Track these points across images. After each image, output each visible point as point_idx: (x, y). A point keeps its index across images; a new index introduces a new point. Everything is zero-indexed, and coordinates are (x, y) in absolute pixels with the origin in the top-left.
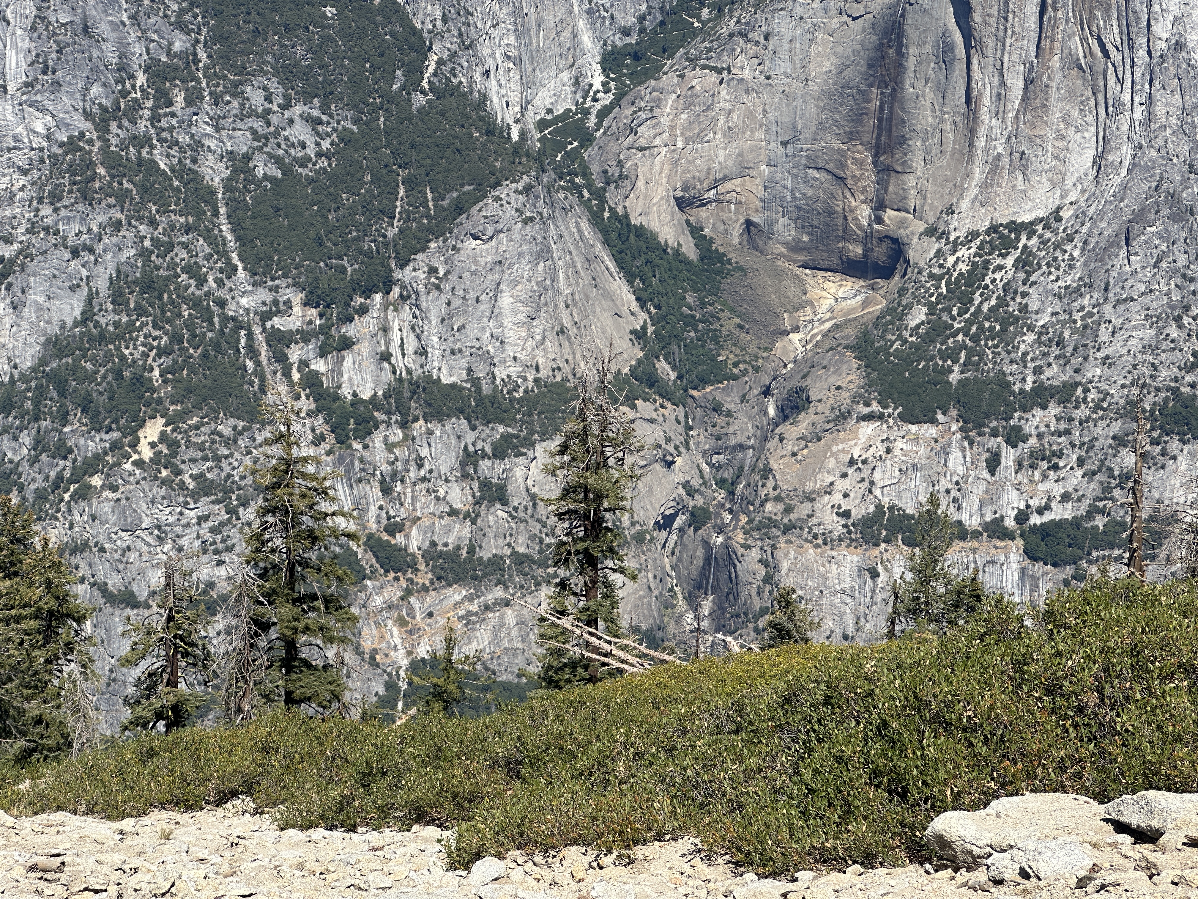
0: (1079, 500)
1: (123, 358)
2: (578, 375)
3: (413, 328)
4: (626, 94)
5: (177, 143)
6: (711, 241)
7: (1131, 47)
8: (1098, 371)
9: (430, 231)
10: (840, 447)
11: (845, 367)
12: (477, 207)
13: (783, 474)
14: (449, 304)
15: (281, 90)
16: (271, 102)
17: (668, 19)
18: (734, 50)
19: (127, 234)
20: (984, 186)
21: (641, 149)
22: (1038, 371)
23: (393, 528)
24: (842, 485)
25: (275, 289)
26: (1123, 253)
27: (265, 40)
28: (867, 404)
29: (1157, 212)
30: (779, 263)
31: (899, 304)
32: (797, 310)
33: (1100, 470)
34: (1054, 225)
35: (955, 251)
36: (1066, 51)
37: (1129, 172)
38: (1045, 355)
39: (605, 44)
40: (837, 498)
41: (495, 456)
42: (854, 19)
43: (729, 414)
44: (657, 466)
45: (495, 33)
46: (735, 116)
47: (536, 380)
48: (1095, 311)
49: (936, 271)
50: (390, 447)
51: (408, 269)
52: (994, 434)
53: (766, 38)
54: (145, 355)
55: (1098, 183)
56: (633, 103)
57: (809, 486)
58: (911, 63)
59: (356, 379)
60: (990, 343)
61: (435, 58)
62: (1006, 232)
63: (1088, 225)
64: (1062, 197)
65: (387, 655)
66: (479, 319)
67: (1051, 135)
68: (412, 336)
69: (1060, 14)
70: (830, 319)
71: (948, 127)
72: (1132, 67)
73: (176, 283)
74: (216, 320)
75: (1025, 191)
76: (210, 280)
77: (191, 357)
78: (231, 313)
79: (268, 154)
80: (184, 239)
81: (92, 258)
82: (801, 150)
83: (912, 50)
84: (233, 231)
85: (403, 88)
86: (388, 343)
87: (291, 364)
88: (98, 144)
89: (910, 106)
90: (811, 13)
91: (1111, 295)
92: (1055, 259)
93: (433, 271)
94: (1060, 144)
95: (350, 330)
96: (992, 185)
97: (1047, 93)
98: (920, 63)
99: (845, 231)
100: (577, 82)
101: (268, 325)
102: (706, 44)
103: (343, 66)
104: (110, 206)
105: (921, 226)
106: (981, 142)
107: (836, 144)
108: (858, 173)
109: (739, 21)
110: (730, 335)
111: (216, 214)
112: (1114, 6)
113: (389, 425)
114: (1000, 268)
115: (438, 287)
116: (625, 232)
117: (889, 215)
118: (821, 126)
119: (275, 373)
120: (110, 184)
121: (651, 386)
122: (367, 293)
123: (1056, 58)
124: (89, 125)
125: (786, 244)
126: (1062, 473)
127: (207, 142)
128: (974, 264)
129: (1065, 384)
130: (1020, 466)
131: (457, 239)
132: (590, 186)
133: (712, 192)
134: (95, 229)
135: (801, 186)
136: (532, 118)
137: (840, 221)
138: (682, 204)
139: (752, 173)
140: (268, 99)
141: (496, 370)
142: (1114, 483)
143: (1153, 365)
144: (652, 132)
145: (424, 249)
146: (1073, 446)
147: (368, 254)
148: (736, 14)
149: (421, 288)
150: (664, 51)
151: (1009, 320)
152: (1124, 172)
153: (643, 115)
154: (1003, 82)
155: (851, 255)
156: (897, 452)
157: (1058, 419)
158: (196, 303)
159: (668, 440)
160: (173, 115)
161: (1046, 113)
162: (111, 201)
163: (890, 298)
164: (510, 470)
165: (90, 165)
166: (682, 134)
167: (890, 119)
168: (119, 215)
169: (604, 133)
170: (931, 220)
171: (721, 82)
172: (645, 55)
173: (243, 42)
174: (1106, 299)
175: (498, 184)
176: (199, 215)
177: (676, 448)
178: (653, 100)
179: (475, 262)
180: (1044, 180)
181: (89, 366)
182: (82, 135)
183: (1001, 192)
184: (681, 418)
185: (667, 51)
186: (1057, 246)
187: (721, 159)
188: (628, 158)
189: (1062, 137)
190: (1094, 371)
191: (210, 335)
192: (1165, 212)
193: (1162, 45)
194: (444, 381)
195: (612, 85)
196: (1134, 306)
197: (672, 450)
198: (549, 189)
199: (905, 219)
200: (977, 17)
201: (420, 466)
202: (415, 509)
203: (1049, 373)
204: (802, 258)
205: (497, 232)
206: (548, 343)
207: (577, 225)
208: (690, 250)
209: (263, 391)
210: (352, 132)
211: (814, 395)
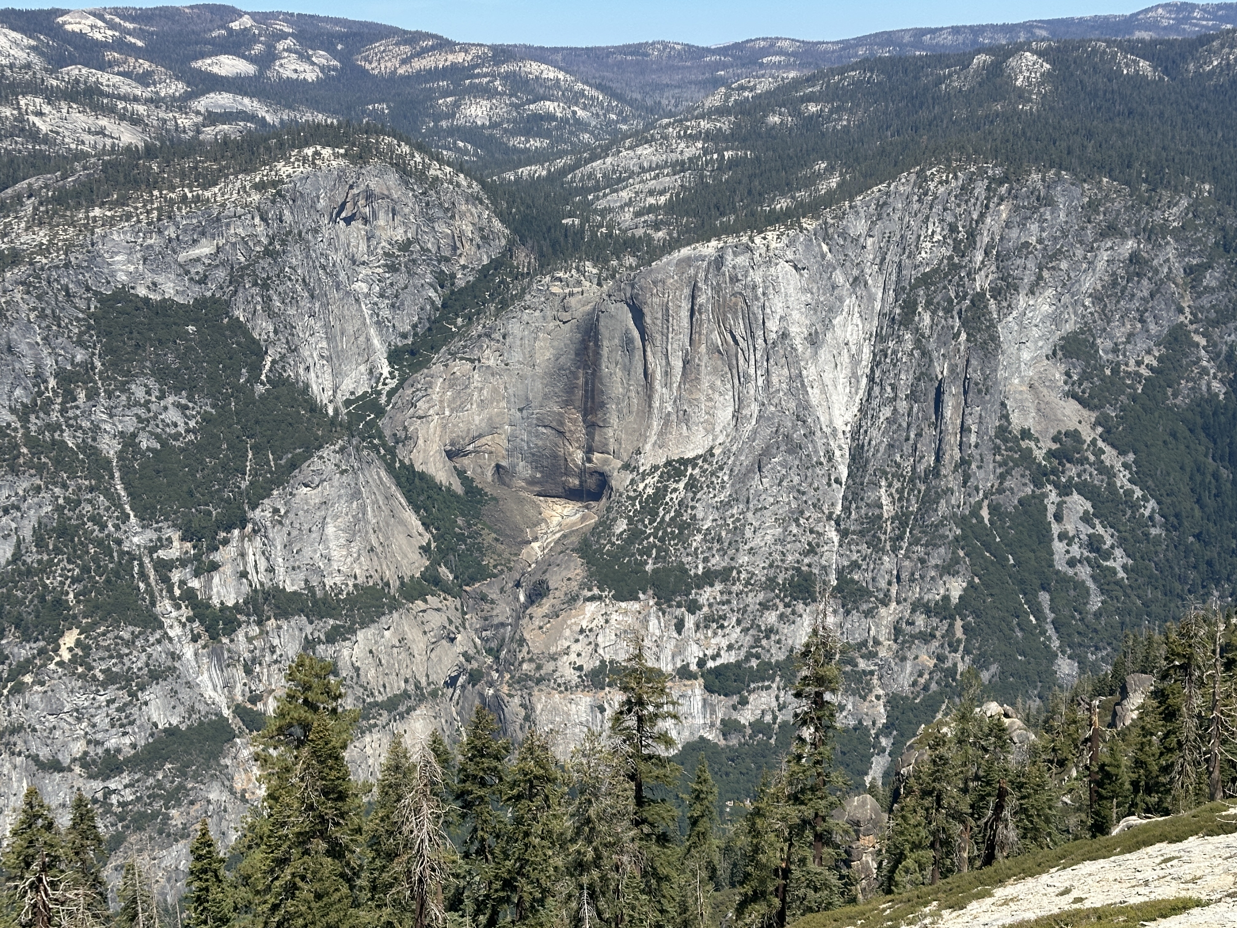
0: (739, 648)
1: (45, 586)
2: (385, 580)
3: (263, 553)
4: (406, 379)
5: (81, 427)
6: (472, 480)
7: (753, 337)
8: (746, 558)
9: (272, 482)
10: (573, 621)
11: (572, 564)
12: (307, 464)
13: (534, 642)
14: (289, 534)
15: (157, 386)
16: (150, 395)
17: (434, 326)
18: (482, 346)
19: (45, 495)
20: (661, 434)
21: (420, 418)
22: (706, 560)
23: (254, 699)
24: (576, 648)
25: (159, 530)
26: (757, 476)
27: (144, 351)
28: (590, 590)
29: (778, 448)
30: (521, 493)
31: (608, 518)
32: (535, 526)
33: (752, 627)
34: (710, 459)
35: (643, 480)
36: (709, 342)
37: (757, 421)
38: (710, 549)
39: (390, 345)
40: (573, 657)
41: (328, 642)
42: (564, 323)
43: (493, 602)
44: (444, 642)
45: (312, 340)
46: (485, 392)
47: (355, 586)
48: (741, 517)
49: (632, 494)
50: (250, 640)
51: (258, 511)
52: (679, 606)
53: (504, 338)
54: (62, 583)
55: (737, 429)
56: (412, 386)
57: (553, 650)
58: (605, 352)
59: (223, 591)
60: (672, 543)
61: (270, 359)
62: (677, 465)
63: (732, 458)
64: (713, 440)
65: (253, 793)
66: (312, 545)
67: (703, 398)
68: (263, 559)
69: (703, 317)
70: (559, 531)
71: (633, 394)
72: (754, 351)
73: (84, 529)
74: (115, 554)
75: (688, 437)
76: (110, 525)
77: (97, 582)
78: (126, 549)
79: (149, 432)
80: (89, 496)
81: (19, 514)
82: (533, 414)
83: (605, 343)
84: (126, 489)
85: (247, 381)
86: (245, 564)
87: (173, 584)
88: (21, 431)
89: (606, 381)
90: (534, 320)
91: (751, 506)
92: (712, 483)
93: (276, 511)
94: (710, 404)
95: (216, 557)
96: (666, 434)
97: (698, 370)
98: (611, 352)
99: (566, 469)
100: (371, 372)
101: (155, 556)
102: (462, 343)
103: (203, 367)
104: (31, 476)
105: (619, 464)
106: (656, 404)
107: (556, 409)
108: (573, 428)
109: (484, 327)
110: (490, 546)
111: (112, 477)
112: (740, 310)
113: (249, 623)
114: (675, 490)
115: (280, 523)
116: (411, 477)
117: (596, 456)
118: (546, 397)
119: (161, 591)
120: (31, 460)
121: (436, 585)
122: (228, 529)
123: (703, 346)
124: (14, 418)
125: (525, 480)
126: (727, 631)
127: (103, 426)
128: (658, 488)
129: (725, 568)
130: (698, 627)
131: (293, 487)
132: (384, 445)
133: (471, 446)
134: (21, 493)
135: (534, 439)
136: (340, 398)
137: (562, 462)
138: (450, 455)
139: (499, 431)
140: (148, 393)
141: (326, 580)
142: (762, 635)
143: (782, 552)
144: (427, 405)
145: (269, 495)
146: (733, 611)
147: (228, 501)
148: (482, 321)
149: (268, 524)
150: (432, 348)
151: (683, 526)
152: (754, 422)
153: (420, 394)
154: (668, 363)
155: (571, 485)
156: (613, 622)
157: (722, 593)
158: (99, 543)
159: (451, 622)
160: (77, 407)
161: (698, 383)
162: (33, 471)
163: (601, 514)
164: (340, 651)
165: (16, 446)
166: (448, 406)
167: (593, 390)
168: (38, 482)
169: (393, 407)
170: (626, 459)
171: (474, 369)
172: (418, 351)
173: (128, 353)
174: (748, 509)
175: (321, 447)
176: (100, 478)
177: (457, 628)
178: (427, 383)
179: (307, 503)
180: (701, 429)
181: (19, 593)
182: (9, 425)
183: (672, 438)
184: (459, 606)
185: (435, 348)
186: (713, 474)
187: (477, 422)
188: (411, 424)
189: (710, 399)
190: (743, 559)
191: (111, 565)
192: (783, 448)
193: (774, 336)
194: (288, 590)
195: (396, 373)
196: (767, 513)
197: (454, 630)
198: (357, 449)
199: (608, 459)
200: (648, 320)
201: (273, 652)
202: (270, 684)
203: (713, 561)
204: (537, 489)
205: (322, 481)
206: (362, 559)
207: (378, 474)
208: (458, 487)
209: (153, 604)
210: (212, 414)
211: (552, 585)
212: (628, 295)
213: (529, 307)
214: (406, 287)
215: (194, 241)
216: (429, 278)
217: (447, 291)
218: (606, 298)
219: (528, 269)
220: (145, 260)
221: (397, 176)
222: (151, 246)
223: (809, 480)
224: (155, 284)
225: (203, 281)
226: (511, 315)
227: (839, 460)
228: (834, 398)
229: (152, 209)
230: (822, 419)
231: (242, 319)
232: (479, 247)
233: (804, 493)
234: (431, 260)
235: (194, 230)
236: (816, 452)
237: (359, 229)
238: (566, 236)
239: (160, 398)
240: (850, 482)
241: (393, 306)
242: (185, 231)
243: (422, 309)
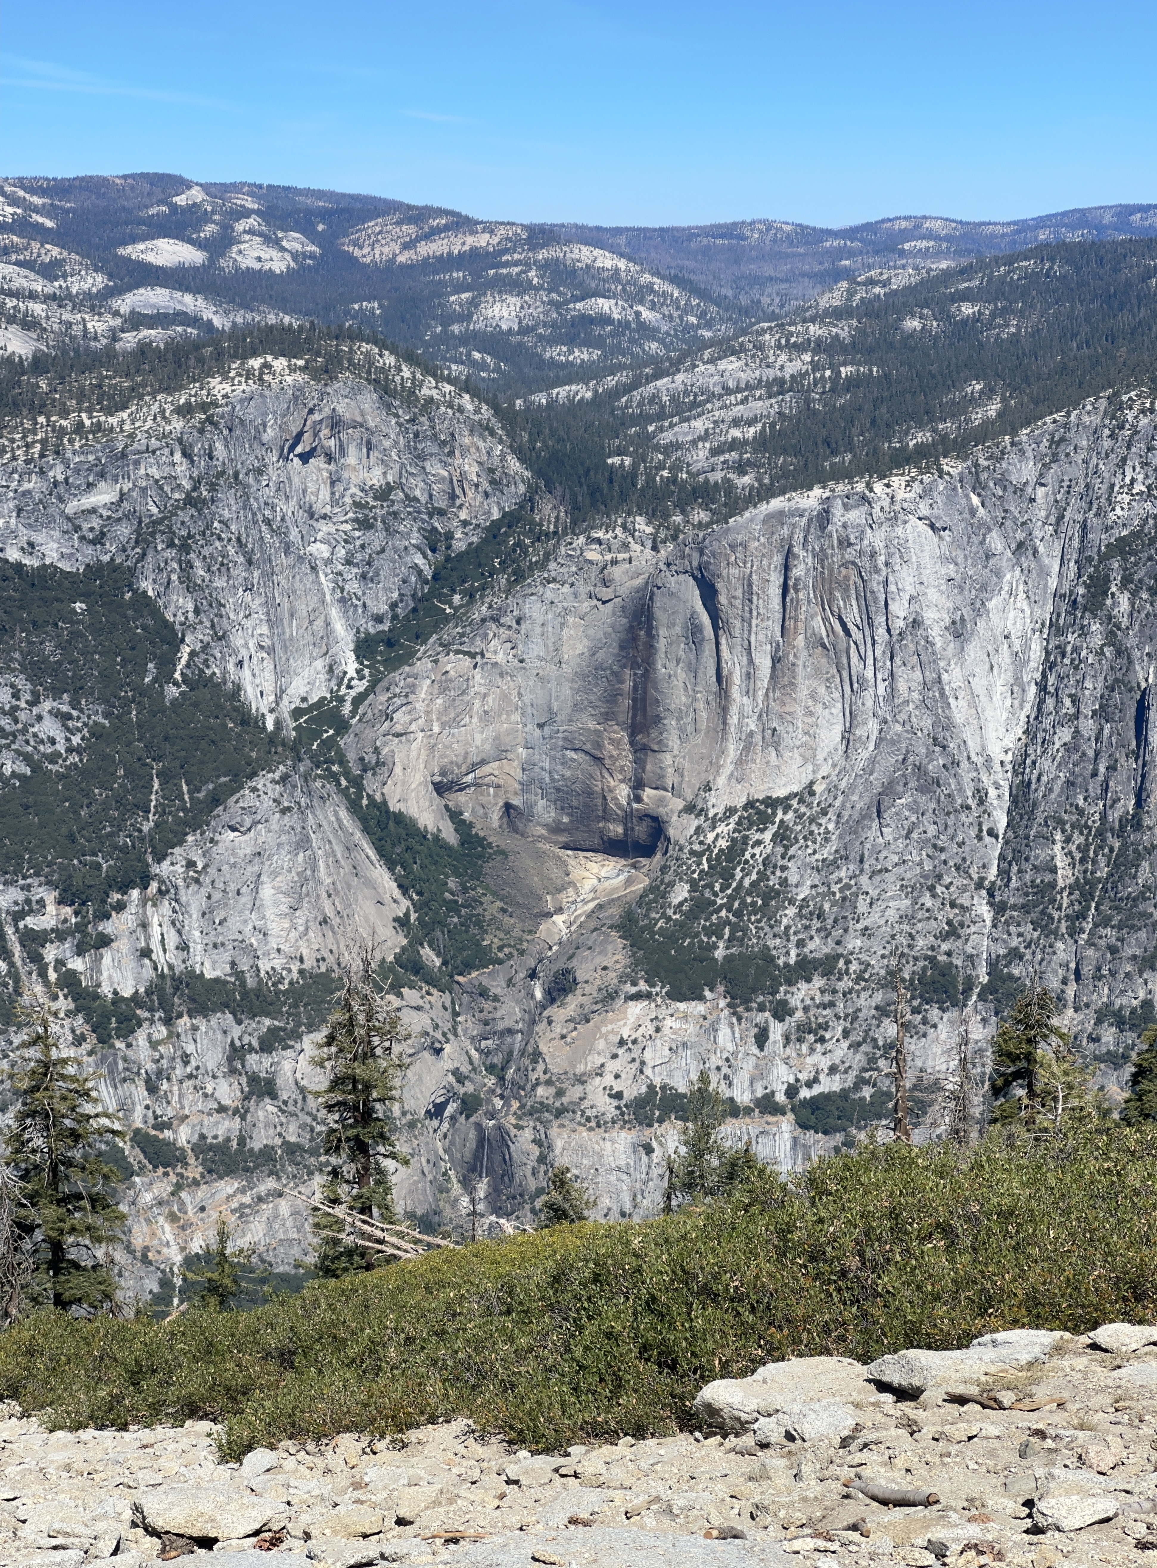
0: (846, 1072)
2: (343, 965)
3: (173, 923)
4: (380, 680)
6: (471, 825)
7: (871, 624)
8: (859, 943)
9: (186, 824)
10: (610, 1027)
11: (610, 947)
12: (234, 798)
13: (553, 1057)
14: (209, 897)
15: (29, 686)
16: (18, 699)
17: (421, 606)
18: (486, 635)
20: (740, 762)
21: (398, 735)
22: (800, 944)
23: (161, 1126)
24: (612, 1066)
25: (27, 888)
26: (875, 824)
27: (13, 637)
28: (634, 984)
29: (905, 784)
30: (540, 845)
31: (662, 882)
32: (559, 891)
33: (864, 1041)
34: (808, 799)
35: (714, 828)
36: (809, 632)
37: (877, 746)
38: (807, 928)
39: (358, 632)
40: (608, 1080)
41: (262, 1050)
42: (604, 603)
43: (496, 999)
44: (426, 1054)
45: (247, 623)
46: (490, 700)
47: (301, 972)
48: (853, 882)
49: (697, 847)
50: (154, 1045)
51: (166, 864)
52: (761, 1009)
53: (518, 622)
55: (847, 757)
56: (388, 689)
57: (580, 1069)
58: (661, 644)
59: (117, 977)
60: (753, 918)
61: (188, 650)
62: (762, 807)
63: (840, 798)
64: (814, 772)
65: (159, 1252)
66: (241, 912)
67: (800, 712)
68: (173, 932)
69: (801, 595)
70: (593, 899)
71: (701, 705)
72: (873, 645)
75: (779, 767)
79: (17, 751)
82: (558, 731)
83: (662, 632)
85: (155, 680)
86: (148, 938)
87: (47, 964)
89: (663, 685)
90: (561, 598)
91: (866, 866)
92: (811, 833)
93: (191, 864)
94: (810, 720)
95: (107, 927)
96: (747, 762)
97: (794, 671)
98: (670, 644)
99: (604, 811)
100: (331, 670)
101: (21, 924)
102: (459, 630)
103: (93, 661)
105: (679, 804)
106: (733, 720)
107: (592, 725)
108: (615, 753)
109: (490, 607)
110: (494, 918)
112: (852, 586)
113: (152, 1022)
114: (758, 843)
115: (197, 881)
116: (384, 819)
117: (648, 794)
118: (577, 708)
119: (30, 973)
121: (416, 973)
122: (124, 889)
123: (801, 637)
125: (546, 825)
126: (829, 1046)
128: (734, 840)
129: (827, 956)
130: (787, 1039)
131: (215, 831)
132: (347, 774)
133: (470, 776)
135: (559, 767)
136: (286, 707)
137: (599, 801)
138: (440, 789)
139: (510, 755)
140: (16, 696)
141: (260, 963)
142: (879, 1053)
143: (910, 935)
144: (407, 718)
145: (181, 842)
146: (838, 1017)
147: (124, 849)
148: (487, 600)
149: (180, 883)
150: (417, 637)
151: (770, 895)
152: (871, 747)
153: (398, 701)
154: (751, 662)
155: (612, 834)
156: (666, 1030)
157: (822, 992)
159: (436, 1027)
161: (794, 690)
163: (654, 876)
164: (279, 1063)
166: (438, 719)
167: (644, 700)
169: (360, 720)
170: (690, 797)
171: (475, 667)
172: (398, 641)
174: (862, 871)
175: (254, 774)
177: (444, 1034)
178: (408, 686)
179: (234, 854)
180: (796, 756)
183: (755, 768)
184: (448, 1004)
185: (420, 637)
186: (812, 820)
187: (478, 743)
188: (385, 744)
189: (810, 714)
190: (854, 943)
192: (913, 784)
193: (902, 624)
194: (208, 976)
195: (366, 672)
196: (890, 877)
198: (306, 778)
199: (664, 797)
200: (723, 599)
201: (186, 1063)
202: (182, 1108)
203: (811, 946)
204: (563, 838)
205: (256, 823)
206: (311, 934)
207: (336, 814)
208: (450, 835)
209: (18, 992)
210: (104, 727)
211: (580, 976)
212: (695, 564)
213: (554, 580)
214: (383, 551)
215: (90, 485)
216: (415, 539)
217: (440, 557)
218: (664, 568)
219: (556, 526)
220: (19, 511)
221: (375, 396)
222: (29, 491)
223: (950, 831)
224: (31, 545)
225: (99, 540)
226: (530, 591)
227: (995, 802)
228: (989, 713)
229: (34, 442)
230: (970, 743)
231: (150, 593)
232: (487, 495)
233: (942, 850)
234: (419, 512)
235: (89, 470)
236: (961, 790)
237: (320, 470)
238: (611, 481)
239: (32, 704)
240: (1010, 834)
241: (364, 576)
242: (77, 471)
243: (404, 582)
